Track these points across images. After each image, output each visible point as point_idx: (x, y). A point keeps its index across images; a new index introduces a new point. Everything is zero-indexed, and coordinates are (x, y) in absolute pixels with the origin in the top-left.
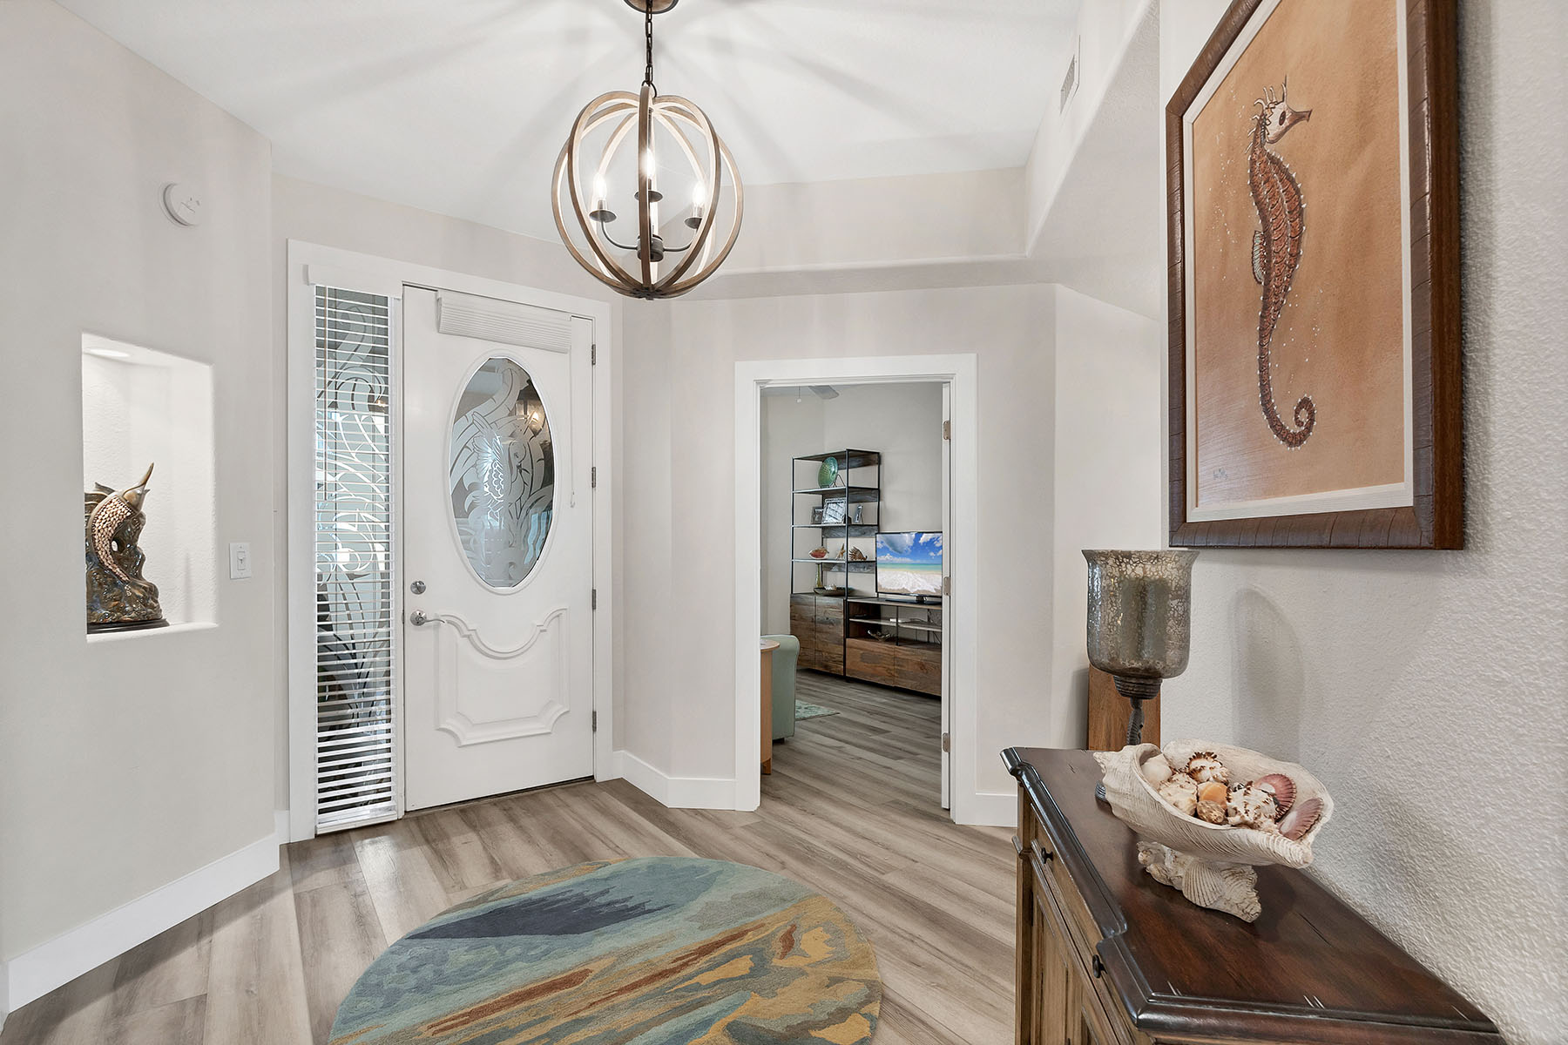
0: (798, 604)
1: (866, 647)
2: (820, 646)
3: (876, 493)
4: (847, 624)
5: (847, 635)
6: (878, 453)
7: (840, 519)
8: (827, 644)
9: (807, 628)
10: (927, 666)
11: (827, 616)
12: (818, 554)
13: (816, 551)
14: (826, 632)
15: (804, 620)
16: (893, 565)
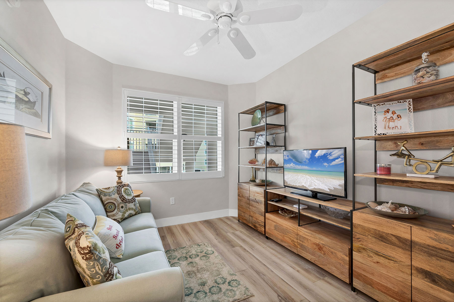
0: (241, 188)
1: (277, 222)
2: (252, 214)
3: (285, 127)
4: (266, 205)
5: (267, 211)
6: (285, 105)
7: (263, 143)
8: (255, 213)
9: (245, 202)
10: (324, 249)
11: (255, 198)
12: (252, 162)
13: (251, 160)
14: (255, 207)
15: (244, 198)
16: (295, 170)
